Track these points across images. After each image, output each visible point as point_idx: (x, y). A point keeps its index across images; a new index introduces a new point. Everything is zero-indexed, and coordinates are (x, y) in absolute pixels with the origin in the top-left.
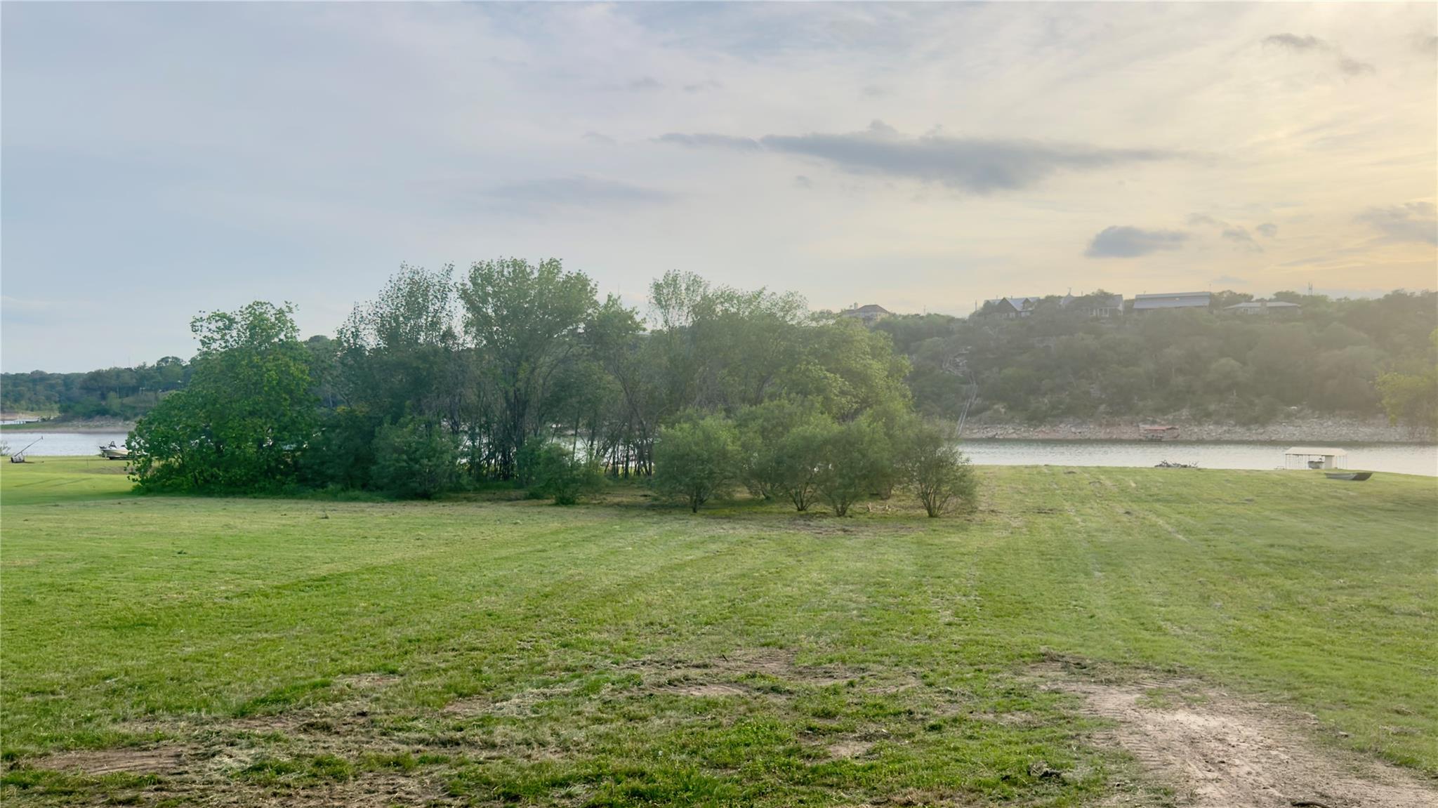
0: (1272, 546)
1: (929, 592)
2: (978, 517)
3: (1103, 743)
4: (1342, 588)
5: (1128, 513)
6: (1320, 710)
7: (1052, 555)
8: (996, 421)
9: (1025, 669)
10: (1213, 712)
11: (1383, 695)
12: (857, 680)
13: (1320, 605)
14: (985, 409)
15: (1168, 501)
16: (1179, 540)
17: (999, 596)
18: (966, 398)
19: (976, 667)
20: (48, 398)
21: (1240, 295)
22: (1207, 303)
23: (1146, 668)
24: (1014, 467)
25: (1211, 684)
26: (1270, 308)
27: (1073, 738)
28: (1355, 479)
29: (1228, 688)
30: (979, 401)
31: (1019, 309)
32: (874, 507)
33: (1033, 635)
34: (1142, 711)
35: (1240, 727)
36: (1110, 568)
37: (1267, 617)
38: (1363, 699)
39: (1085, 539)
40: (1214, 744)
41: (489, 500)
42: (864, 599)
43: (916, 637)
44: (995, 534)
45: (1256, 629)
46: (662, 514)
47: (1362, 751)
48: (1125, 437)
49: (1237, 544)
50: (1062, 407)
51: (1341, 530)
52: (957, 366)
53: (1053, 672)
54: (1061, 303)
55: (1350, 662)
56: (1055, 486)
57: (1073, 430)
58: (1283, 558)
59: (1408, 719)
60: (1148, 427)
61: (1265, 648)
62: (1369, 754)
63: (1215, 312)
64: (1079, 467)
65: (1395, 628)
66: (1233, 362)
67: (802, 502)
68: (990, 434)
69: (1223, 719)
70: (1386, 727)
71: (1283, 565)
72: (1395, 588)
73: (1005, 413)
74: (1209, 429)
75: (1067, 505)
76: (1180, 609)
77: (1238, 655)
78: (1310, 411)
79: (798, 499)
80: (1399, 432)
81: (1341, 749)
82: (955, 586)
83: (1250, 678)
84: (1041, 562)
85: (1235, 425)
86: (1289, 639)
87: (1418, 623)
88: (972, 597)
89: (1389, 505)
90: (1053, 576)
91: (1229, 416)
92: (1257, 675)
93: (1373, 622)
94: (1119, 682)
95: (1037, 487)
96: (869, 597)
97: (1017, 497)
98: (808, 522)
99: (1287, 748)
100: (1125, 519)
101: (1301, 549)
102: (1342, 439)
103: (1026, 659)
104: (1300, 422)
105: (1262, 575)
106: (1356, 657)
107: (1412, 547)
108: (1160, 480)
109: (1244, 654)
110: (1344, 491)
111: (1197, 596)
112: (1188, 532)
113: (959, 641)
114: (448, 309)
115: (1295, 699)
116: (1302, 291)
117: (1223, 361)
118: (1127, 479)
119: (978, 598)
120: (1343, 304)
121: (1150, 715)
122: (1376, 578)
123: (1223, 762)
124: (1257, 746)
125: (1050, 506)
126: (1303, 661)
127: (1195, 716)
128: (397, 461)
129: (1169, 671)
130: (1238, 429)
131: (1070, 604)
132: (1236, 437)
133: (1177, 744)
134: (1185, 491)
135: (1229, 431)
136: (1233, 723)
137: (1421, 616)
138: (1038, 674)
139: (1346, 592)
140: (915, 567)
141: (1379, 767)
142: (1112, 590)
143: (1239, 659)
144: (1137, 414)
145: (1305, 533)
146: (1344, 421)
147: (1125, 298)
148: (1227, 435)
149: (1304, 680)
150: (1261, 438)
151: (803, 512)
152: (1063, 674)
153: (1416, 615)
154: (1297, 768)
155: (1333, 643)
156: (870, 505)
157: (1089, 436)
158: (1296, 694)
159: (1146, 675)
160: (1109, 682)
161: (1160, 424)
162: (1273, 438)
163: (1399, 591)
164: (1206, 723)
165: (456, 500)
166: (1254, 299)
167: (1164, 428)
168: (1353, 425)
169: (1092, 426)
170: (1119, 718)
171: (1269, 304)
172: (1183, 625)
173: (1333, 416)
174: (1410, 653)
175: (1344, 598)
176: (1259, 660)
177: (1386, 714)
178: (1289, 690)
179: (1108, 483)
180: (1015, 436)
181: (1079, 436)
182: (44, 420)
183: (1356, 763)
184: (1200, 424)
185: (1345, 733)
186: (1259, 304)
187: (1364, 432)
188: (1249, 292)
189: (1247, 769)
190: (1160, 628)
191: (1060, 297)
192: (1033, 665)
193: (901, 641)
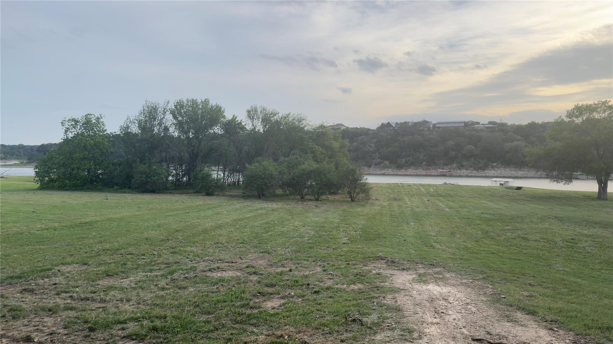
0: (483, 213)
1: (341, 230)
2: (370, 201)
3: (390, 301)
4: (509, 230)
5: (428, 200)
6: (495, 284)
7: (395, 216)
8: (385, 167)
9: (369, 263)
10: (446, 284)
11: (523, 277)
12: (294, 268)
13: (500, 237)
14: (381, 163)
15: (445, 196)
16: (446, 211)
17: (369, 232)
18: (374, 159)
19: (347, 262)
20: (25, 155)
21: (475, 122)
22: (463, 125)
23: (421, 263)
24: (388, 184)
25: (448, 271)
26: (487, 127)
27: (376, 298)
28: (516, 189)
29: (455, 273)
30: (379, 160)
31: (394, 126)
32: (331, 197)
33: (378, 248)
34: (414, 284)
35: (456, 293)
36: (417, 221)
37: (477, 241)
38: (514, 278)
39: (410, 210)
40: (442, 302)
41: (179, 194)
42: (313, 233)
43: (328, 249)
44: (375, 208)
45: (472, 247)
46: (245, 199)
47: (511, 306)
48: (433, 174)
49: (469, 212)
50: (409, 162)
51: (510, 207)
52: (371, 147)
53: (381, 264)
54: (410, 124)
55: (510, 261)
56: (403, 191)
57: (413, 171)
58: (486, 218)
59: (533, 289)
60: (441, 170)
61: (474, 255)
62: (515, 307)
63: (466, 128)
64: (413, 184)
65: (529, 246)
66: (473, 147)
67: (302, 195)
68: (383, 172)
69: (449, 288)
70: (523, 293)
71: (486, 221)
72: (530, 230)
73: (388, 165)
74: (464, 172)
75: (406, 197)
76: (441, 238)
77: (463, 258)
78: (501, 165)
79: (301, 194)
80: (532, 173)
81: (501, 304)
82: (353, 227)
83: (466, 268)
84: (390, 218)
85: (473, 170)
86: (486, 251)
87: (539, 244)
88: (358, 232)
89: (529, 199)
90: (394, 224)
91: (471, 167)
92: (469, 267)
93: (521, 244)
94: (408, 269)
95: (396, 191)
96: (315, 232)
97: (387, 194)
98: (303, 203)
99: (476, 304)
100: (427, 203)
101: (494, 215)
102: (512, 176)
103: (371, 259)
104: (497, 169)
105: (477, 225)
106: (513, 259)
107: (538, 214)
108: (443, 189)
109: (465, 257)
110: (512, 194)
111: (450, 233)
112: (451, 208)
113: (345, 250)
114: (166, 118)
115: (484, 278)
116: (498, 121)
117: (469, 146)
118: (430, 188)
119: (360, 233)
120: (513, 126)
121: (417, 286)
122: (523, 226)
123: (443, 313)
124: (462, 303)
125: (399, 198)
126: (490, 260)
127: (437, 287)
128: (141, 177)
129: (431, 265)
130: (474, 172)
131: (397, 235)
132: (473, 175)
133: (424, 302)
134: (451, 193)
135: (471, 172)
136: (454, 290)
137: (540, 241)
138: (373, 265)
139: (511, 231)
140: (339, 220)
141: (519, 315)
142: (416, 230)
143: (463, 259)
144: (437, 165)
145: (496, 209)
146: (513, 169)
147: (433, 123)
148: (470, 174)
149: (489, 269)
150: (482, 175)
151: (302, 199)
152: (385, 266)
153: (538, 241)
154: (479, 316)
155: (504, 253)
156: (329, 196)
157: (419, 173)
158: (485, 276)
159: (420, 266)
160: (403, 269)
161: (445, 170)
162: (487, 175)
163: (531, 231)
164: (441, 290)
165: (166, 193)
166: (480, 124)
167: (447, 171)
168: (516, 171)
169: (420, 170)
170: (402, 288)
171: (486, 126)
172: (442, 244)
173: (509, 167)
174: (535, 257)
175: (510, 234)
176: (471, 260)
177: (524, 286)
178: (482, 274)
179: (423, 190)
180: (392, 173)
181: (415, 174)
182: (21, 163)
183: (508, 313)
184: (460, 169)
185: (504, 296)
186: (482, 126)
187: (520, 173)
188: (479, 121)
189: (454, 316)
190: (432, 246)
191: (409, 122)
192: (373, 262)
193: (321, 251)
